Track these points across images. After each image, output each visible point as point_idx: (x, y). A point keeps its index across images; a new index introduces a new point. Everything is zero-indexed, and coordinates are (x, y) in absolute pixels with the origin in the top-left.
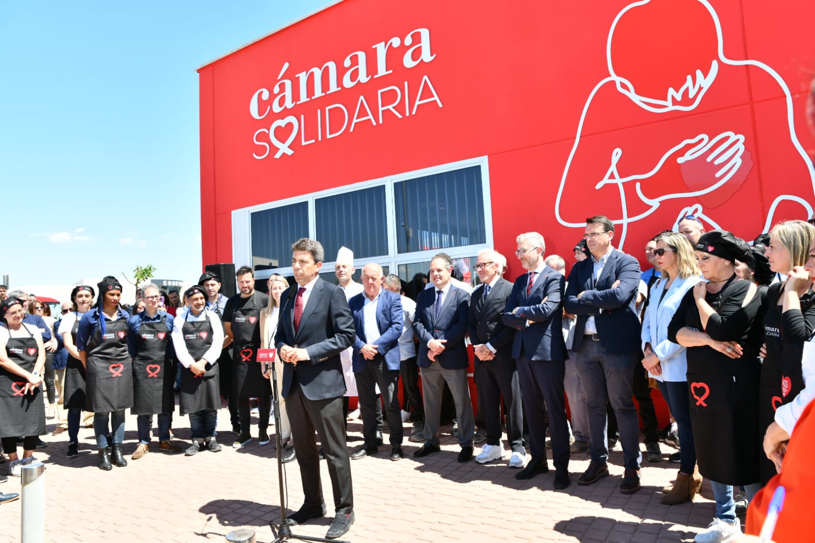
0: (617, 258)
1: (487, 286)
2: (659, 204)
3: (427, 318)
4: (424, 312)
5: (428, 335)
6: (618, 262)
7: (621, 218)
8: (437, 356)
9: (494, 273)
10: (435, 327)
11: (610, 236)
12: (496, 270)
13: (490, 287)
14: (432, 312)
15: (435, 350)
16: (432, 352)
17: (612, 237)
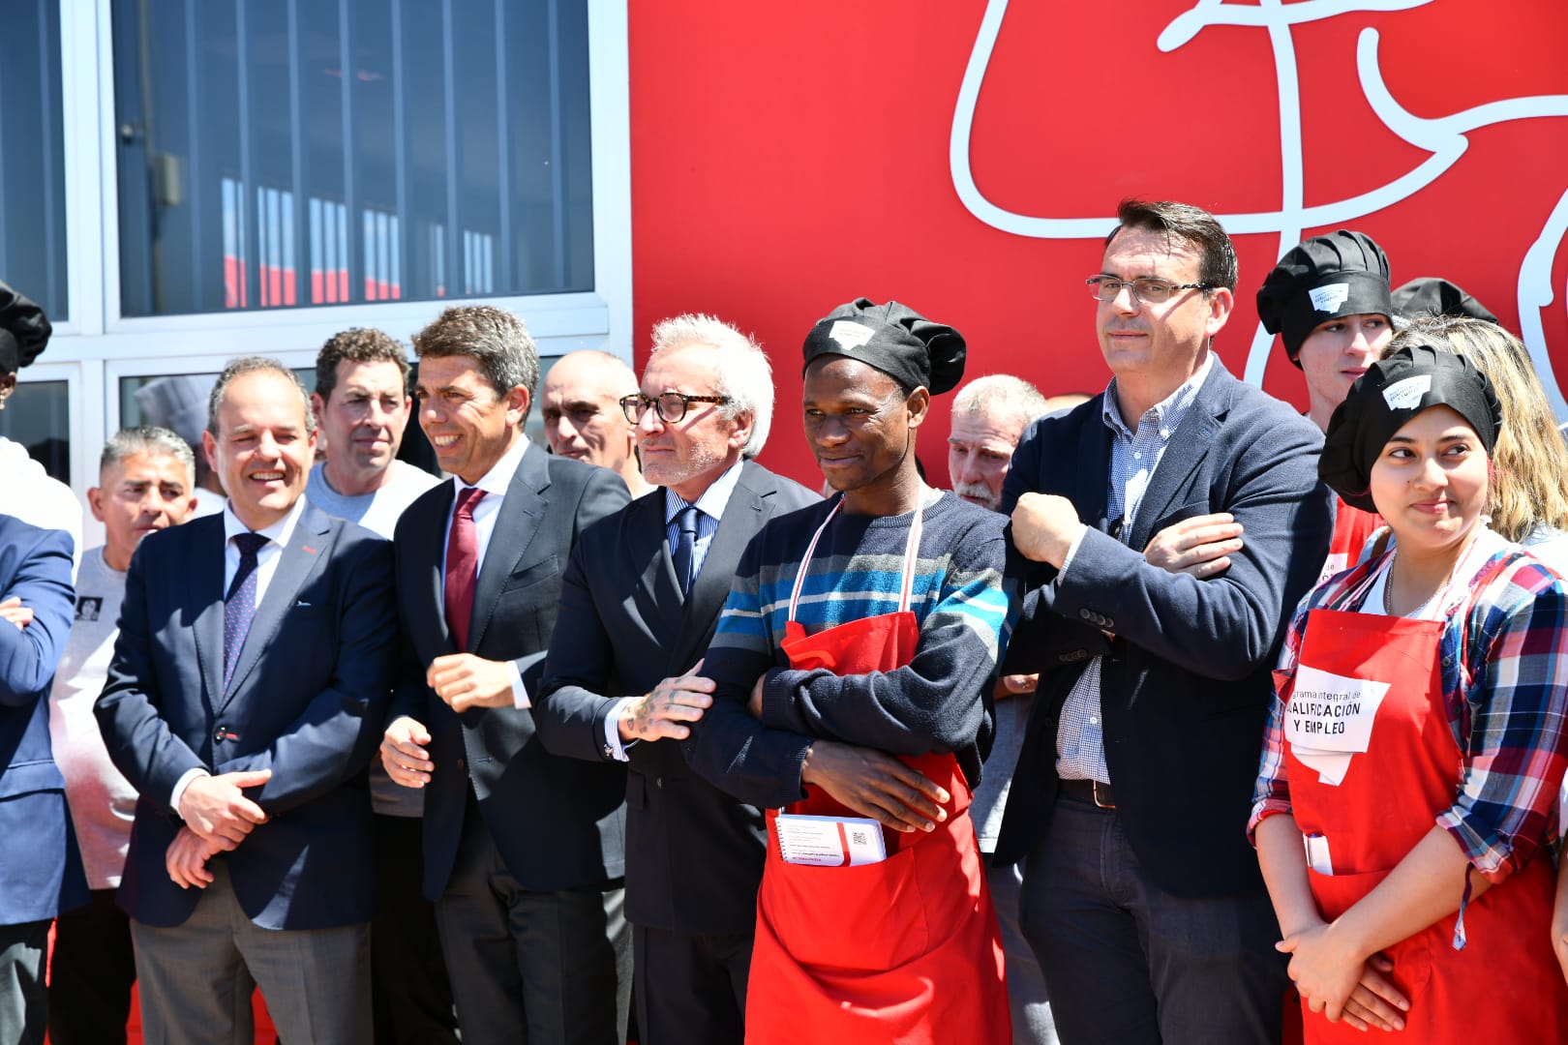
0: (1222, 418)
1: (683, 513)
2: (1463, 144)
3: (175, 674)
4: (161, 635)
5: (179, 750)
6: (1229, 439)
7: (1275, 204)
8: (221, 856)
9: (723, 453)
10: (221, 715)
11: (1216, 313)
12: (733, 442)
13: (700, 514)
14: (203, 643)
15: (208, 826)
16: (197, 839)
17: (1224, 317)
